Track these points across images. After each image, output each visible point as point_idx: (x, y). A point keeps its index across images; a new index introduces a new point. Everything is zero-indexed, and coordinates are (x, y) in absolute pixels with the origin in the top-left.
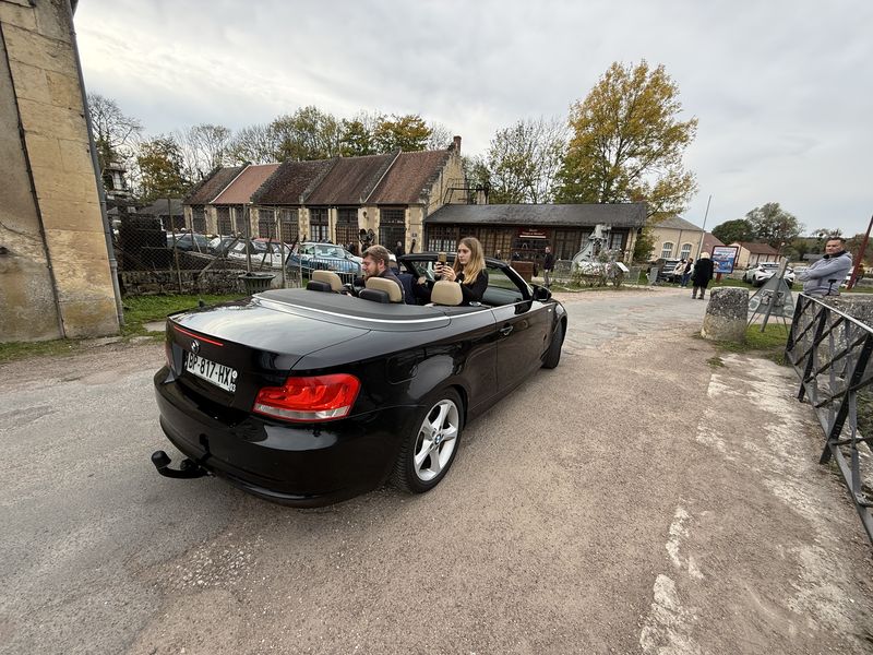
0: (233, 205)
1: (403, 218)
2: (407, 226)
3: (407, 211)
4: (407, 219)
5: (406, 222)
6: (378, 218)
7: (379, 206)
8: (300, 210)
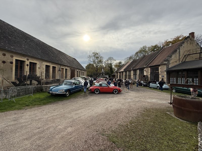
0: (121, 72)
1: (158, 70)
2: (160, 73)
3: (160, 67)
4: (160, 70)
5: (159, 71)
6: (150, 71)
7: (150, 67)
8: (131, 71)
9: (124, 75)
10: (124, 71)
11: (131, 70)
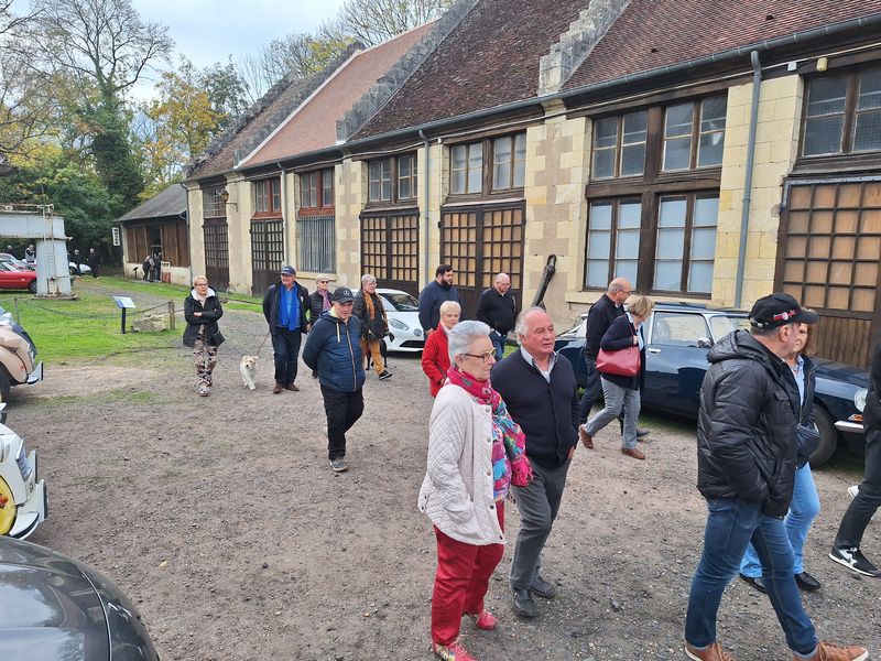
0: (289, 164)
9: (357, 209)
10: (336, 155)
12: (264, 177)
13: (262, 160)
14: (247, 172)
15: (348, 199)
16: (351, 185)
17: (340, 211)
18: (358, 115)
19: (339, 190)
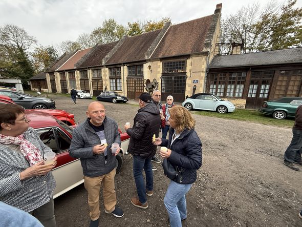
0: (66, 71)
1: (184, 68)
2: (188, 74)
3: (189, 61)
4: (188, 68)
6: (160, 70)
7: (161, 59)
8: (102, 69)
9: (79, 79)
10: (75, 70)
11: (102, 66)
12: (62, 72)
13: (61, 70)
14: (58, 71)
15: (78, 77)
16: (78, 75)
17: (76, 79)
18: (78, 64)
19: (76, 76)
